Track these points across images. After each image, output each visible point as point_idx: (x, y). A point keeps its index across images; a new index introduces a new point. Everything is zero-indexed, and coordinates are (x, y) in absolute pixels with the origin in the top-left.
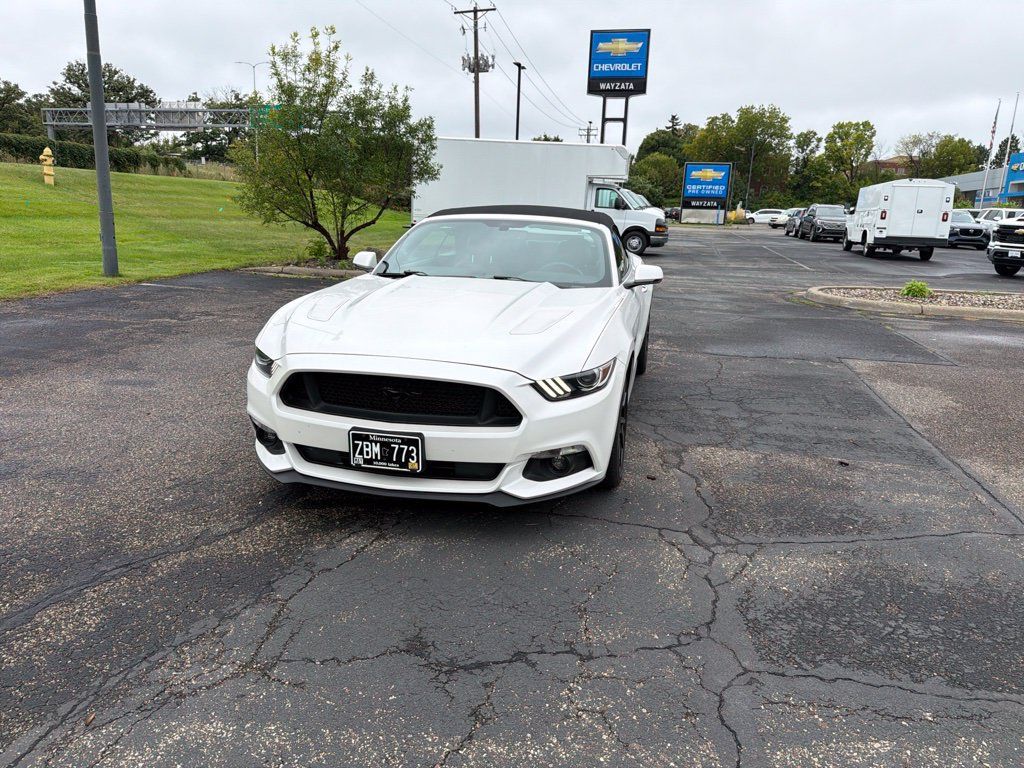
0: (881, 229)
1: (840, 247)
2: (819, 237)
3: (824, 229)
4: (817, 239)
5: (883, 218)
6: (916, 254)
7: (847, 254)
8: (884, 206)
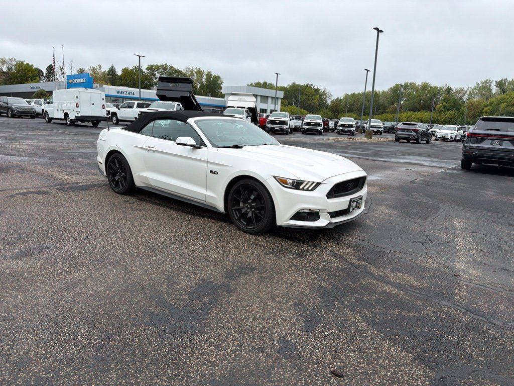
0: (78, 112)
1: (43, 120)
2: (15, 115)
3: (18, 111)
4: (13, 116)
5: (77, 107)
6: (90, 124)
7: (49, 124)
8: (77, 101)
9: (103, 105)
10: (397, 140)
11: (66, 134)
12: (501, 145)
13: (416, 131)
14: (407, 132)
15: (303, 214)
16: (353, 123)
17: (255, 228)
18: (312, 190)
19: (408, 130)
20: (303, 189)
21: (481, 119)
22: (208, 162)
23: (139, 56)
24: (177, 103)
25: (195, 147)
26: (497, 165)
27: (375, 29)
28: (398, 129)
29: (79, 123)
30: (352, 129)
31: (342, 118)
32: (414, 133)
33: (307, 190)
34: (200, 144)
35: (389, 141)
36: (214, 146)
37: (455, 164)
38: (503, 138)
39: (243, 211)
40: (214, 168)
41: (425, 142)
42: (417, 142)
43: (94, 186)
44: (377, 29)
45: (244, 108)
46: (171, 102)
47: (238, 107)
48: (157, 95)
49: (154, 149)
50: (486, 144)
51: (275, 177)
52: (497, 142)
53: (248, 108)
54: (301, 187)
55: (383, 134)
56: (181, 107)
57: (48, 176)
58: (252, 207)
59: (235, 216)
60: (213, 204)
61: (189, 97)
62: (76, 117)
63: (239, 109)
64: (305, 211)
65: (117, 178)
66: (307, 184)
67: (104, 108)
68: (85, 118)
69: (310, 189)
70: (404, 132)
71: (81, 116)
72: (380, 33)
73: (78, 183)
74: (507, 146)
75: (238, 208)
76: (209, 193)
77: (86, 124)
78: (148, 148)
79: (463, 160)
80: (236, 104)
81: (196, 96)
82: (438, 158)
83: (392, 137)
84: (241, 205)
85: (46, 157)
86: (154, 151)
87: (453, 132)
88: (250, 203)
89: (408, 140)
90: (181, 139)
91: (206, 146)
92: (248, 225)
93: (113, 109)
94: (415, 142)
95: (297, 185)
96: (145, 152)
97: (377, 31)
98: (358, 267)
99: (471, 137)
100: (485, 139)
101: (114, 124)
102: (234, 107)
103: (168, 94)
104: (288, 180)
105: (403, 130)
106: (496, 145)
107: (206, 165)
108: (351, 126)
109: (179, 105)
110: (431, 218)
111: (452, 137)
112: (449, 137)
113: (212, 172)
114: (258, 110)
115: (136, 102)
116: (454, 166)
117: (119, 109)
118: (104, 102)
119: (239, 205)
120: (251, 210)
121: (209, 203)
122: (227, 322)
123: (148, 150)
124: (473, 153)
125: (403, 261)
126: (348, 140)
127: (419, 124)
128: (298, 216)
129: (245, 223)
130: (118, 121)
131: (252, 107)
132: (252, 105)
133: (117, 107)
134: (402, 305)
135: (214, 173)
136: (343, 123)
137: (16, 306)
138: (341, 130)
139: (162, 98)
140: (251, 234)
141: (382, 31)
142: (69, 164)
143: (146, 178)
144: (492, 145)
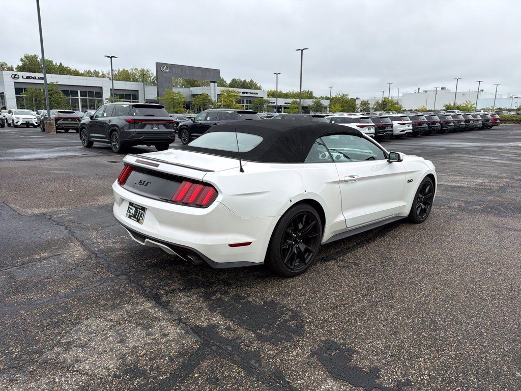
12: (158, 129)
22: (406, 173)
38: (158, 122)
40: (409, 177)
50: (148, 129)
52: (155, 126)
74: (162, 129)
78: (347, 178)
99: (135, 123)
106: (155, 129)
107: (404, 176)
113: (409, 181)
144: (152, 129)
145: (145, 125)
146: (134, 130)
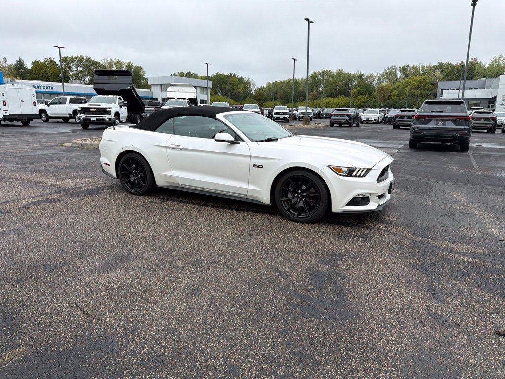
0: (6, 111)
5: (5, 105)
6: (20, 123)
8: (4, 98)
9: (34, 102)
10: (332, 125)
11: (4, 136)
12: (445, 125)
13: (348, 115)
14: (341, 117)
15: (358, 199)
16: (287, 111)
17: (308, 216)
18: (363, 176)
19: (342, 115)
20: (355, 176)
21: (426, 103)
22: (250, 157)
23: (59, 48)
24: (118, 97)
25: (232, 143)
26: (440, 143)
27: (306, 19)
28: (332, 115)
29: (7, 123)
30: (287, 116)
31: (276, 106)
32: (347, 118)
33: (360, 176)
34: (237, 139)
35: (324, 127)
36: (252, 140)
37: (401, 144)
38: (445, 119)
39: (294, 201)
40: (258, 162)
41: (355, 125)
42: (350, 126)
43: (101, 189)
44: (307, 20)
45: (185, 99)
46: (112, 96)
47: (178, 98)
48: (94, 89)
49: (181, 147)
50: (432, 125)
51: (329, 167)
52: (441, 122)
53: (189, 99)
54: (354, 174)
55: (312, 120)
56: (123, 100)
57: (39, 183)
58: (303, 197)
59: (284, 207)
60: (256, 197)
61: (130, 90)
62: (4, 116)
63: (181, 100)
64: (359, 196)
65: (132, 179)
66: (359, 170)
67: (35, 105)
68: (15, 117)
69: (362, 175)
70: (338, 117)
71: (10, 115)
72: (310, 24)
73: (80, 188)
74: (450, 125)
75: (286, 199)
76: (251, 187)
77: (15, 123)
78: (173, 146)
79: (411, 140)
80: (176, 95)
81: (137, 90)
82: (383, 140)
83: (327, 123)
84: (290, 195)
85: (11, 162)
86: (181, 149)
87: (375, 114)
88: (300, 193)
89: (341, 125)
90: (219, 136)
91: (244, 141)
92: (299, 214)
93: (43, 106)
94: (348, 125)
95: (350, 172)
96: (169, 150)
97: (307, 22)
98: (422, 242)
99: (419, 119)
100: (431, 120)
101: (44, 122)
102: (173, 98)
103: (107, 88)
104: (343, 169)
105: (337, 115)
106: (441, 125)
107: (248, 160)
108: (285, 114)
109: (120, 98)
110: (433, 194)
111: (375, 120)
112: (373, 120)
113: (255, 166)
114: (199, 101)
115: (68, 98)
116: (402, 146)
117: (48, 105)
118: (35, 99)
119: (287, 196)
120: (302, 200)
121: (250, 196)
122: (369, 305)
123: (173, 148)
124: (421, 133)
125: (449, 232)
126: (290, 127)
127: (350, 109)
128: (354, 202)
129: (297, 214)
130: (48, 118)
131: (193, 97)
132: (193, 96)
133: (46, 103)
134: (488, 270)
135: (259, 167)
136: (277, 111)
137: (163, 319)
138: (277, 118)
139: (100, 92)
140: (303, 223)
141: (312, 22)
142: (44, 168)
143: (173, 177)
144: (437, 125)
145: (430, 121)
146: (417, 126)
